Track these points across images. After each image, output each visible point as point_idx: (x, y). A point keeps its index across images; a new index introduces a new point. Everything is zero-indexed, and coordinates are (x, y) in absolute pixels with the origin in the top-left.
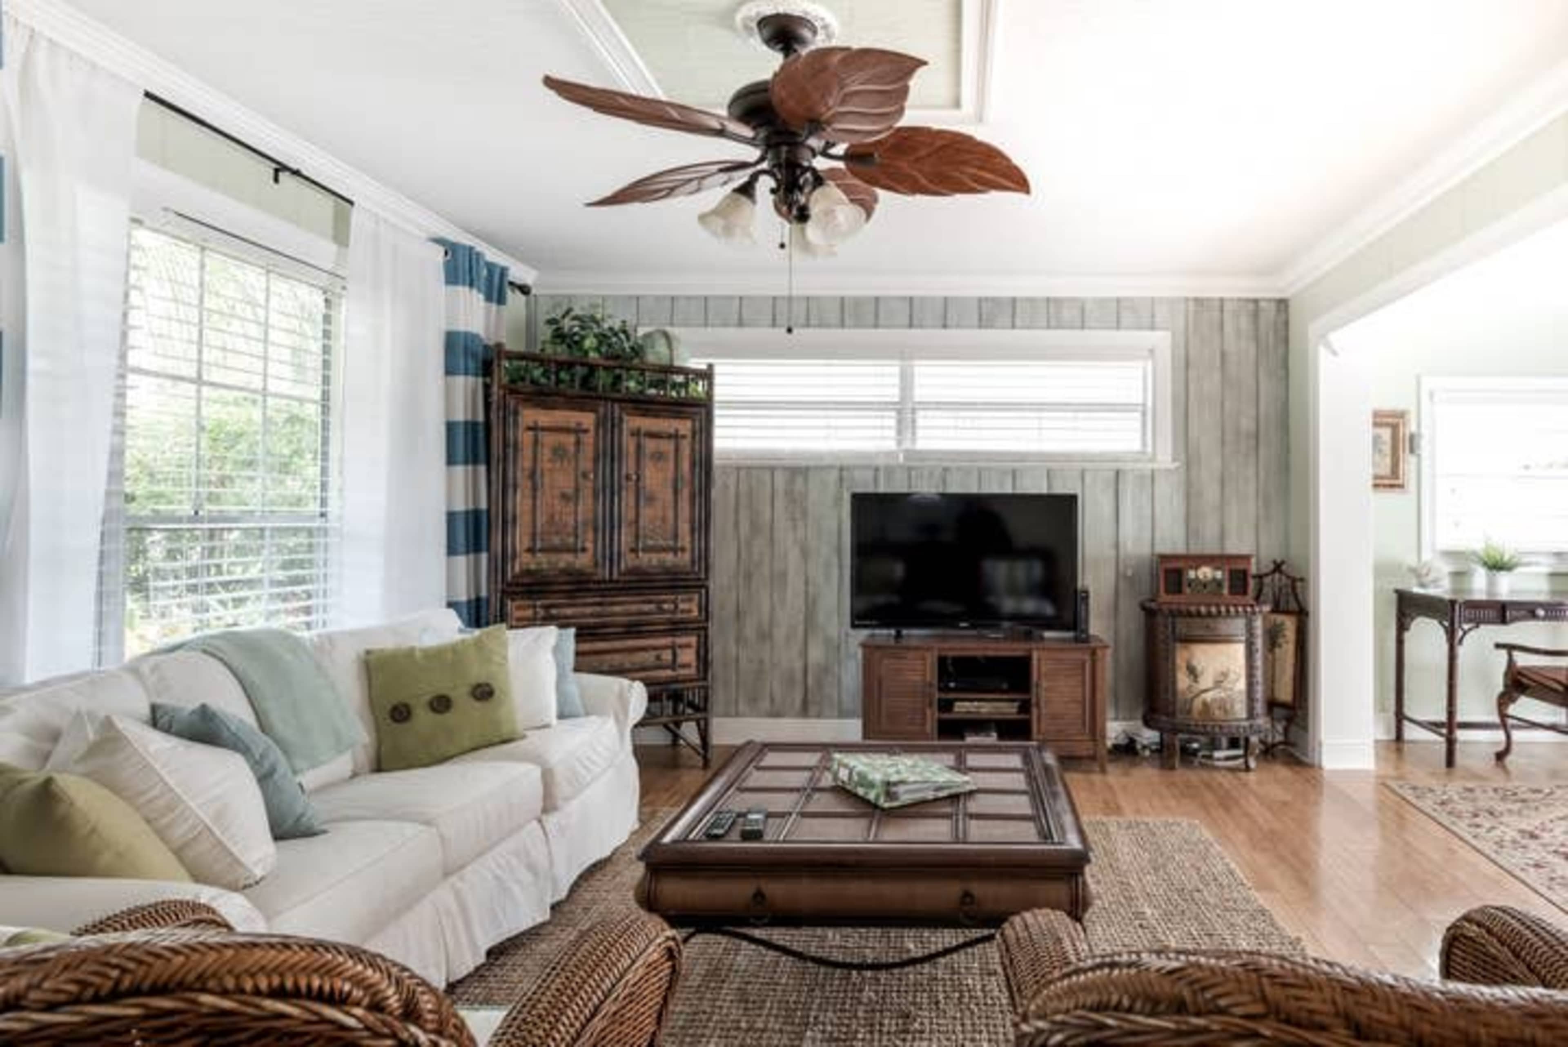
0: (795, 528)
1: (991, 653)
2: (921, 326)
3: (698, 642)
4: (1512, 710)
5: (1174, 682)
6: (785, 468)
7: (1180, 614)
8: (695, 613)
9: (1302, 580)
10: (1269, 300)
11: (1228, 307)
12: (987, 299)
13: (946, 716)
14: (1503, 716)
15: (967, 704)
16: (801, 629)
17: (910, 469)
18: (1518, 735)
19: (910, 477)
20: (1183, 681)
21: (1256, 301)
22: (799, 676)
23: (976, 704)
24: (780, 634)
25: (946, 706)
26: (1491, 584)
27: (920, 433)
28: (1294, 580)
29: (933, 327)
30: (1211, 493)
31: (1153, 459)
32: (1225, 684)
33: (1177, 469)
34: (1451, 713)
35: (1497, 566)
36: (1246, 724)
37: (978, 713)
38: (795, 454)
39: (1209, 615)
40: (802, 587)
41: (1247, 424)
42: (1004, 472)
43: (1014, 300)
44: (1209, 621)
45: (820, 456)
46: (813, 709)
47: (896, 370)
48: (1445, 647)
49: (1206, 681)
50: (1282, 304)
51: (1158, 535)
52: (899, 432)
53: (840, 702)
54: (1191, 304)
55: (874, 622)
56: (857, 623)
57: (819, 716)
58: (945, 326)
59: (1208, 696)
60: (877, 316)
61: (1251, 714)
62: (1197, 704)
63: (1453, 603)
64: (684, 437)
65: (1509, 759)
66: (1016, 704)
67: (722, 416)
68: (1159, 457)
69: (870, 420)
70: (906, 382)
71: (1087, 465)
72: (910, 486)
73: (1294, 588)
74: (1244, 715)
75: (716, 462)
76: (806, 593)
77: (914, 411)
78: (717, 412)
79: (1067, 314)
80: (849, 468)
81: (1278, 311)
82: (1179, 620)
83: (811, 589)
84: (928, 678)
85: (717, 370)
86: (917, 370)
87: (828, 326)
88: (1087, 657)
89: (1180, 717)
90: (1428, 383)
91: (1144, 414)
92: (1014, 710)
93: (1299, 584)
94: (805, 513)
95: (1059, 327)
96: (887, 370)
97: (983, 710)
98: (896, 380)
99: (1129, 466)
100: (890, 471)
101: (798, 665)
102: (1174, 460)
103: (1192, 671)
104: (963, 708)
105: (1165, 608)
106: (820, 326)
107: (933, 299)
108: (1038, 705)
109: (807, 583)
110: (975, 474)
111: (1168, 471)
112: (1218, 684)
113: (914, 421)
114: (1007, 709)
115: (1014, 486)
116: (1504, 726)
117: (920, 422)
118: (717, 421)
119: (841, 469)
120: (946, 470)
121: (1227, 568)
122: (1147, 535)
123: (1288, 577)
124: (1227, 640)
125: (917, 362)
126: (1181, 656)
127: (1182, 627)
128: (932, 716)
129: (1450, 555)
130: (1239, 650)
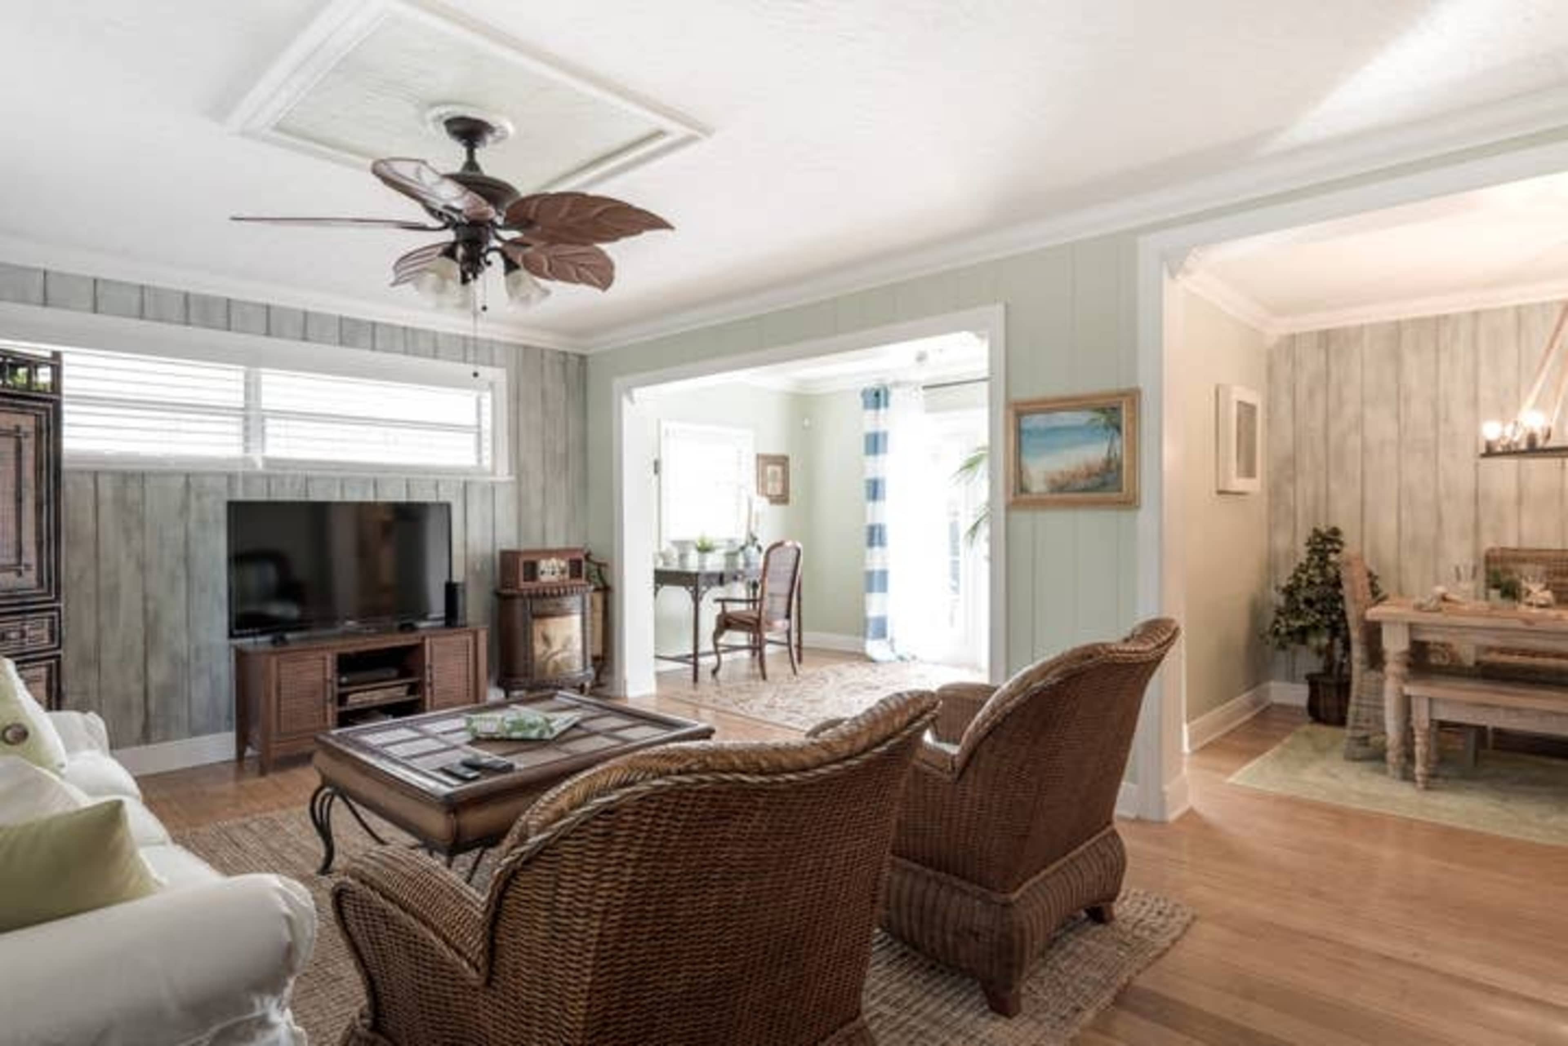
0: (128, 540)
1: (363, 648)
2: (280, 336)
3: (50, 672)
4: (722, 640)
5: (532, 649)
6: (113, 473)
7: (537, 596)
8: (46, 640)
9: (605, 565)
10: (574, 354)
11: (548, 355)
12: (348, 319)
13: (343, 709)
14: (716, 645)
15: (361, 695)
16: (139, 648)
17: (268, 477)
18: (725, 657)
19: (269, 486)
20: (539, 648)
21: (565, 354)
22: (138, 699)
23: (368, 693)
24: (109, 658)
25: (342, 699)
26: (702, 561)
27: (270, 441)
28: (599, 565)
29: (293, 338)
30: (536, 503)
31: (493, 473)
32: (569, 647)
33: (511, 482)
34: (696, 647)
35: (705, 549)
36: (581, 674)
37: (371, 701)
38: (122, 458)
39: (559, 595)
40: (139, 605)
41: (560, 448)
42: (365, 481)
43: (374, 324)
44: (558, 600)
45: (160, 461)
46: (154, 734)
47: (241, 376)
48: (692, 606)
49: (556, 647)
50: (583, 358)
51: (497, 534)
52: (247, 439)
53: (190, 721)
54: (521, 351)
55: (257, 630)
56: (236, 632)
57: (166, 738)
58: (305, 339)
59: (558, 657)
60: (229, 317)
61: (585, 668)
62: (551, 665)
63: (697, 575)
64: (26, 435)
65: (720, 674)
66: (405, 688)
67: (69, 412)
68: (499, 472)
69: (212, 425)
70: (251, 389)
71: (439, 477)
72: (269, 494)
73: (599, 571)
74: (581, 668)
75: (65, 466)
76: (145, 611)
77: (263, 419)
78: (65, 408)
79: (423, 344)
80: (195, 474)
81: (580, 364)
82: (535, 602)
83: (151, 606)
84: (329, 676)
85: (66, 358)
86: (265, 378)
87: (170, 321)
88: (470, 638)
89: (537, 678)
90: (664, 425)
91: (479, 435)
92: (403, 694)
93: (603, 569)
94: (141, 524)
95: (416, 354)
96: (232, 375)
97: (376, 698)
98: (241, 387)
99: (477, 478)
100: (248, 479)
101: (137, 688)
102: (510, 474)
103: (546, 640)
104: (356, 700)
105: (525, 593)
106: (160, 319)
107: (294, 311)
108: (431, 685)
109: (145, 598)
110: (338, 483)
111: (506, 483)
112: (565, 647)
113: (263, 428)
114: (398, 693)
115: (376, 495)
116: (717, 653)
117: (269, 430)
118: (66, 418)
119: (188, 476)
120: (307, 479)
121: (568, 559)
122: (490, 535)
123: (595, 563)
124: (566, 613)
125: (263, 370)
126: (538, 628)
127: (537, 607)
128: (332, 710)
129: (675, 543)
130: (576, 619)
